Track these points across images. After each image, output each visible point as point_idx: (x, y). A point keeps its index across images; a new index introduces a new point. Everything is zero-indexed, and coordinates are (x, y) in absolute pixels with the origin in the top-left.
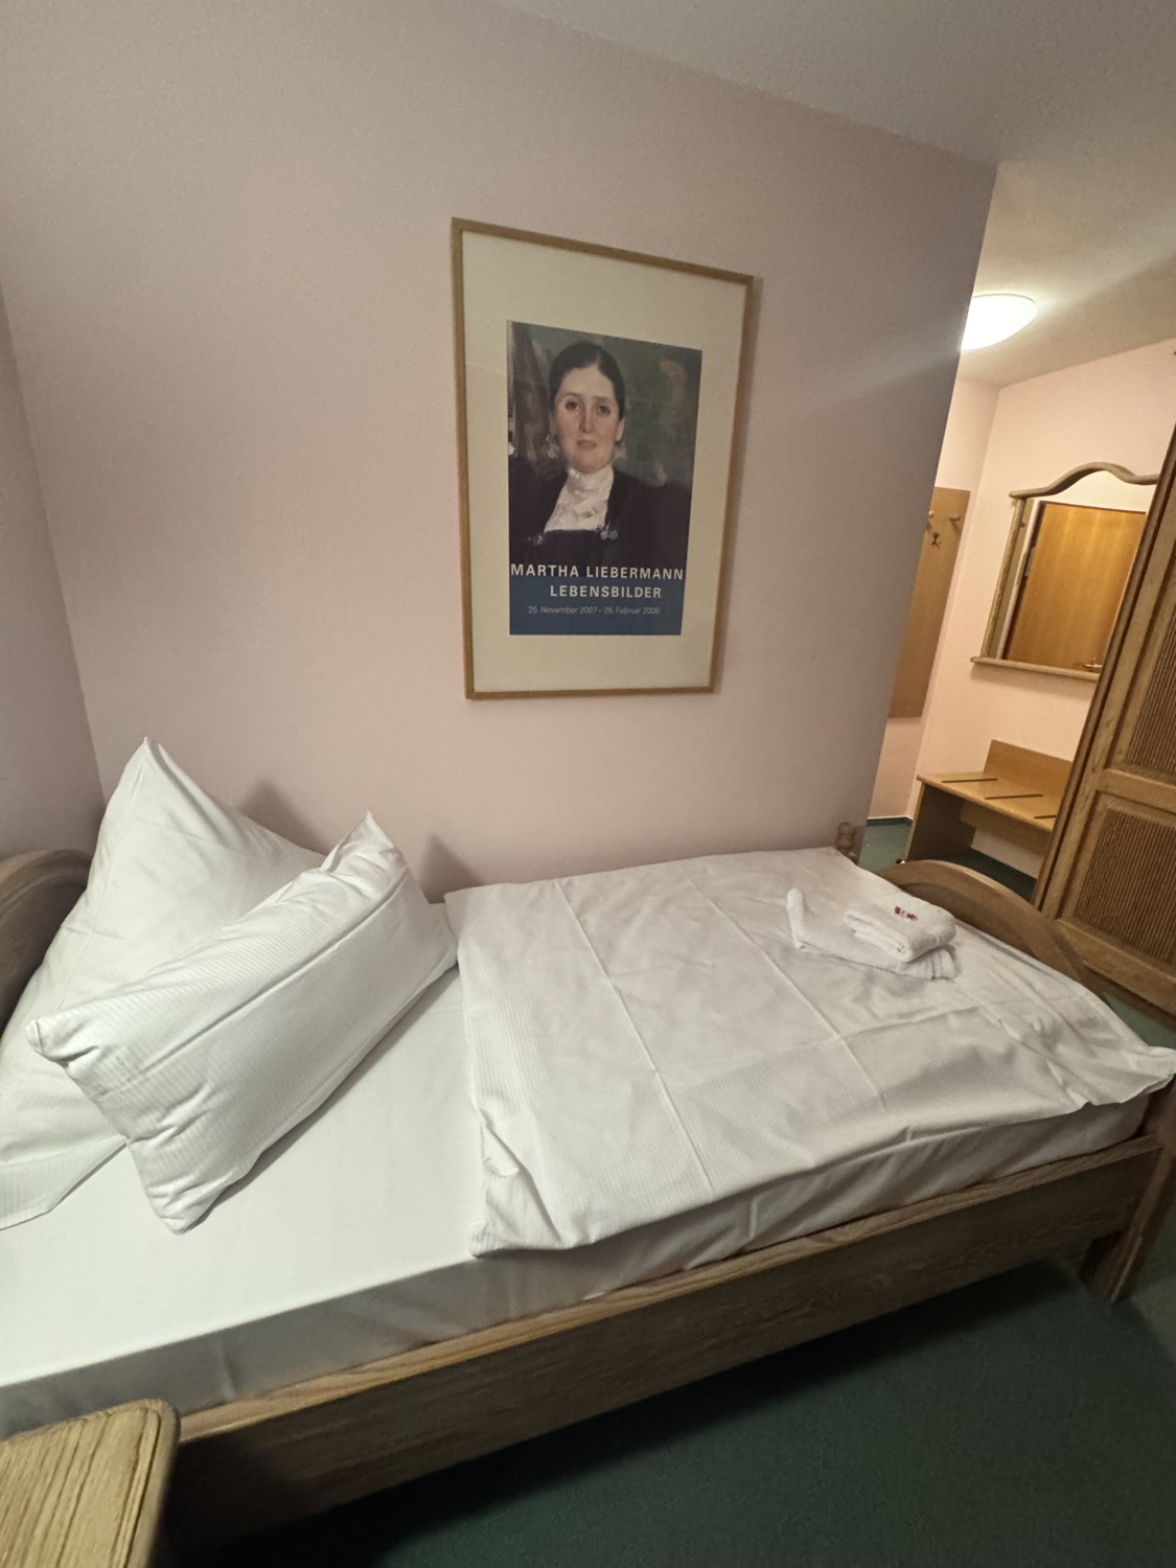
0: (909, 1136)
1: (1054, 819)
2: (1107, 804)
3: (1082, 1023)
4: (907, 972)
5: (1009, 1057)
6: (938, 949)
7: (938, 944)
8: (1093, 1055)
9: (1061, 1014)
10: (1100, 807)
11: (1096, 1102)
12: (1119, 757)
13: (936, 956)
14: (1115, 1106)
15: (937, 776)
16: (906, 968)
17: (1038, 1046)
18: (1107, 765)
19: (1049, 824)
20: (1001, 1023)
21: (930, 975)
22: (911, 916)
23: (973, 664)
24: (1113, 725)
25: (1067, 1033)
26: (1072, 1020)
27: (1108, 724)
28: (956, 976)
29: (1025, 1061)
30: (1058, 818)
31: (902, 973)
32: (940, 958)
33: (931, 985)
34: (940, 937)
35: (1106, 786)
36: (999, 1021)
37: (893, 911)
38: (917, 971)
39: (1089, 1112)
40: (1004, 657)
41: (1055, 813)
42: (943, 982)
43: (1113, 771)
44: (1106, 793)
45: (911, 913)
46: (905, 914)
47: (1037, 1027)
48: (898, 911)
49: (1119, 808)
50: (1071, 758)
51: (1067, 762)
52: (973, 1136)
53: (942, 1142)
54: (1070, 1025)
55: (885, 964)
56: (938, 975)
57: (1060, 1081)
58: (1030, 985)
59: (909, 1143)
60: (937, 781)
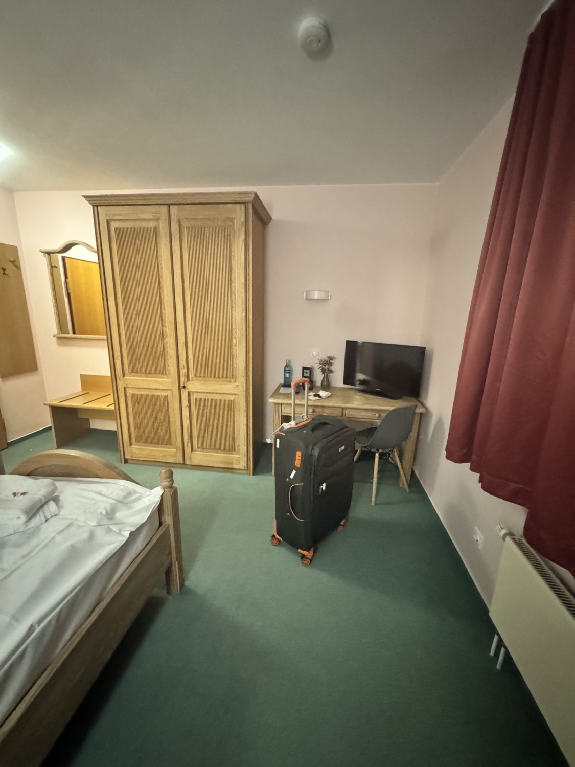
0: (36, 626)
1: (113, 405)
2: (129, 392)
3: (125, 497)
4: (28, 527)
5: (92, 536)
6: (46, 502)
7: (44, 501)
8: (131, 508)
9: (114, 499)
10: (128, 395)
11: (133, 529)
12: (127, 371)
13: (46, 508)
14: (143, 525)
15: (56, 400)
16: (27, 525)
17: (105, 522)
18: (124, 376)
19: (112, 407)
20: (86, 523)
21: (43, 520)
22: (23, 494)
23: (56, 338)
24: (120, 358)
25: (119, 505)
26: (120, 498)
27: (117, 359)
28: (60, 511)
29: (100, 533)
30: (114, 404)
31: (26, 529)
32: (48, 507)
33: (45, 525)
34: (45, 497)
35: (127, 385)
36: (85, 522)
37: (13, 496)
38: (34, 523)
39: (133, 535)
40: (74, 333)
41: (113, 402)
42: (53, 519)
43: (126, 378)
44: (127, 387)
45: (23, 492)
46: (20, 494)
47: (104, 512)
48: (15, 494)
49: (135, 392)
50: (110, 375)
51: (108, 377)
52: (79, 591)
53: (61, 610)
54: (120, 501)
55: (11, 531)
56: (49, 517)
57: (117, 531)
58: (100, 493)
59: (38, 630)
60: (56, 403)
